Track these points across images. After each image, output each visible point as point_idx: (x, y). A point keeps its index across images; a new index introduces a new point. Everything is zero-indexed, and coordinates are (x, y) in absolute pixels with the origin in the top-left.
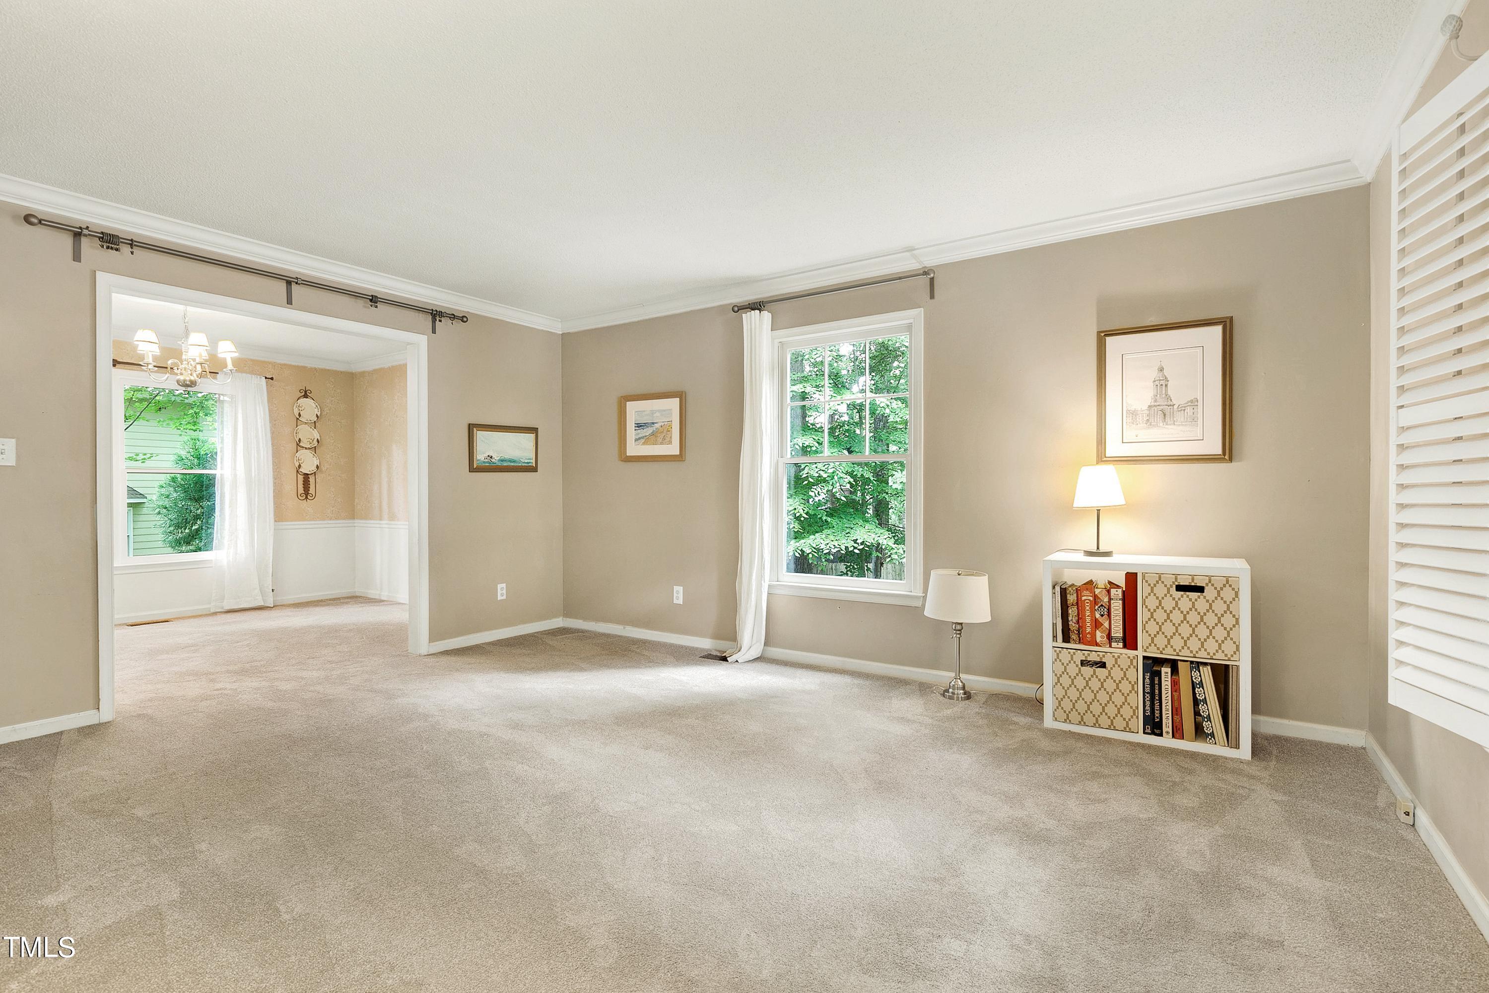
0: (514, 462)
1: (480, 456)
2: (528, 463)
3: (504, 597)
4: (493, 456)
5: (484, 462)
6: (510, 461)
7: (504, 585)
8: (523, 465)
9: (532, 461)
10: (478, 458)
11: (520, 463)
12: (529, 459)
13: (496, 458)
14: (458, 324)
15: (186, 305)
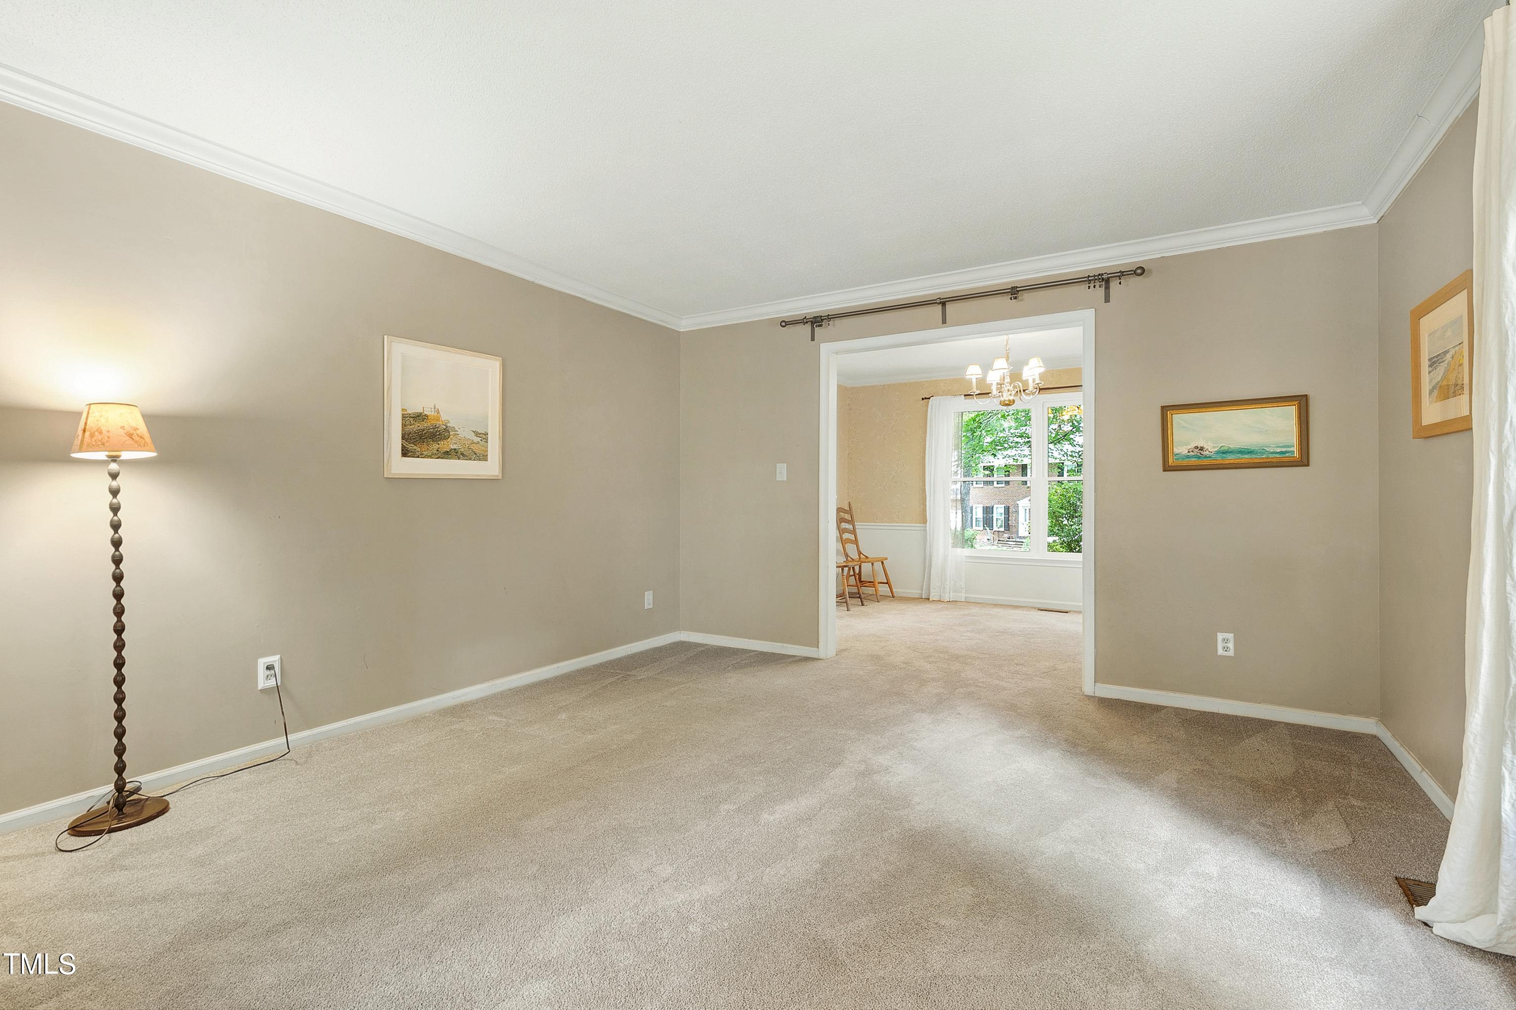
0: (1250, 452)
1: (1181, 448)
2: (1281, 453)
3: (1231, 653)
4: (1206, 447)
5: (1188, 457)
6: (1241, 452)
7: (1230, 636)
8: (1271, 456)
9: (1292, 449)
10: (1176, 451)
11: (1263, 454)
12: (1283, 447)
13: (1211, 447)
14: (1135, 280)
15: (1007, 335)
